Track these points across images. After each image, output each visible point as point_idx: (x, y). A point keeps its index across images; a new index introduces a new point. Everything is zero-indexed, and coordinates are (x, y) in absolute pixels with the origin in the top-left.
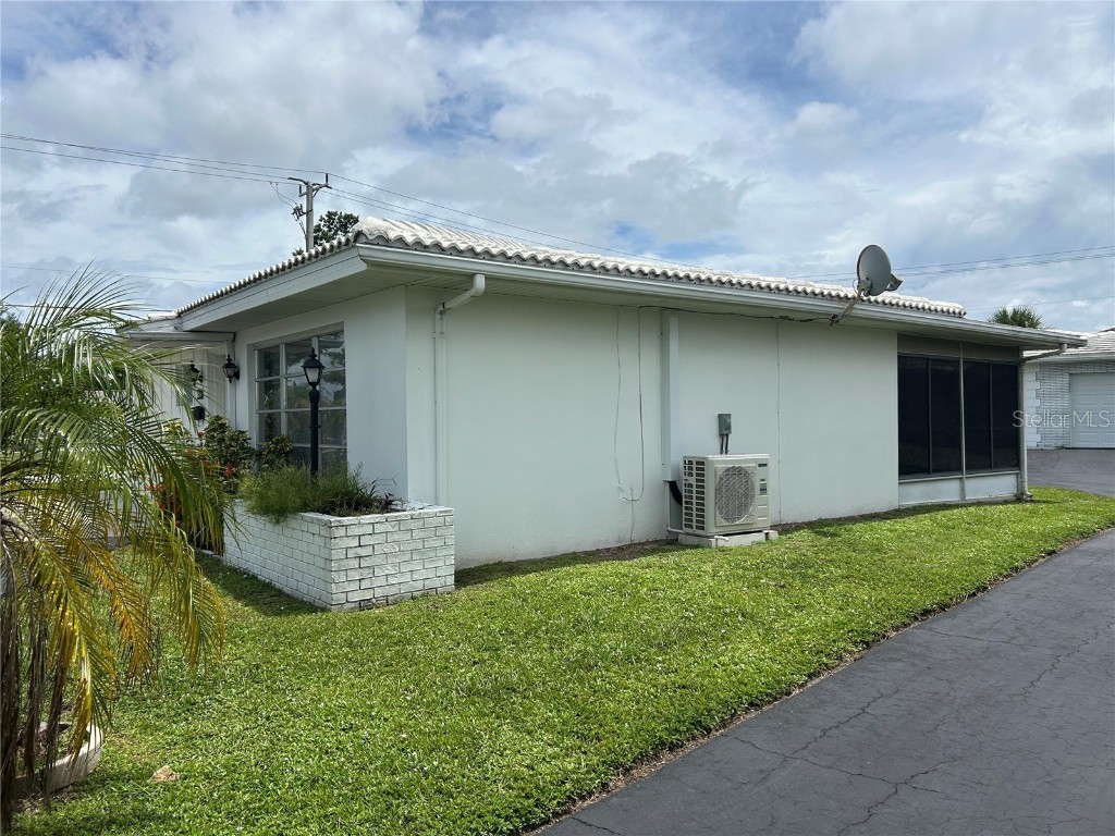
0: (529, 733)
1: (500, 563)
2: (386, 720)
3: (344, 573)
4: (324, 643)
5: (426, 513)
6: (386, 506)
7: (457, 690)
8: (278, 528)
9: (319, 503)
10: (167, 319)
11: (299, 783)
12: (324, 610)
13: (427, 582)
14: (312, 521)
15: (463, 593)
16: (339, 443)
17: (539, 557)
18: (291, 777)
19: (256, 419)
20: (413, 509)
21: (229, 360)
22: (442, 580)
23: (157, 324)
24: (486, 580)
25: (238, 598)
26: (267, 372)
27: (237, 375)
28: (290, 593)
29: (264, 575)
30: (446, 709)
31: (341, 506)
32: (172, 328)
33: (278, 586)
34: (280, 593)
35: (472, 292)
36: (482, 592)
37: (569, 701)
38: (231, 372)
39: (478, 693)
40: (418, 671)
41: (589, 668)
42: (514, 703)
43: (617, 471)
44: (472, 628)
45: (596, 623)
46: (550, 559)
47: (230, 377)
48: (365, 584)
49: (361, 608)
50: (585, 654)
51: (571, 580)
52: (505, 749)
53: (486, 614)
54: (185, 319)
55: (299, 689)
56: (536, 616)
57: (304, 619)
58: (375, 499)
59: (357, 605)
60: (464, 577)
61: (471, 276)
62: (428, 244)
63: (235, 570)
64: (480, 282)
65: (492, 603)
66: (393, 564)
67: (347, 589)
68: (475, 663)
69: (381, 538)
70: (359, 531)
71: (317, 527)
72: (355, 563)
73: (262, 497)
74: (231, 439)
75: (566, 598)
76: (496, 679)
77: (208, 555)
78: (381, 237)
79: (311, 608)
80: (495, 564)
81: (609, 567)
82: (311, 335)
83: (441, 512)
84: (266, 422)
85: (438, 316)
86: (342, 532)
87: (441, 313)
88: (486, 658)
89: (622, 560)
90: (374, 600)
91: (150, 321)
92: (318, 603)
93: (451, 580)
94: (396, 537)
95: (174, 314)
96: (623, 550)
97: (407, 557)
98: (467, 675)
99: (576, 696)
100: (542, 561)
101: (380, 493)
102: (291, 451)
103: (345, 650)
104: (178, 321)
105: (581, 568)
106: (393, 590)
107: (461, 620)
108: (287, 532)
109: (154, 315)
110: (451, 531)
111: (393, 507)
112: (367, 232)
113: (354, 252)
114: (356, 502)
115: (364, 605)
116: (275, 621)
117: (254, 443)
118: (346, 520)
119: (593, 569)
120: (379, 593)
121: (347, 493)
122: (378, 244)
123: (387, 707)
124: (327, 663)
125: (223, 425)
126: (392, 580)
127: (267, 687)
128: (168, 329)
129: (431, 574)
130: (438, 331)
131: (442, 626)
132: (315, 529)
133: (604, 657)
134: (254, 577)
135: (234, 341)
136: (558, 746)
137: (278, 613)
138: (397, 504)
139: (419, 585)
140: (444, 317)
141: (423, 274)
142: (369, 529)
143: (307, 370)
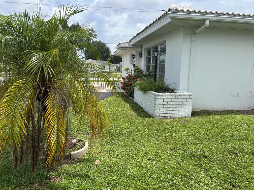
0: (211, 178)
1: (206, 111)
2: (162, 159)
3: (159, 109)
4: (150, 128)
5: (184, 94)
6: (172, 91)
7: (187, 153)
8: (144, 94)
9: (154, 89)
10: (127, 42)
11: (131, 176)
12: (153, 118)
13: (183, 114)
14: (152, 93)
15: (193, 119)
16: (163, 73)
17: (219, 110)
18: (129, 173)
19: (145, 67)
20: (180, 93)
21: (140, 52)
22: (188, 114)
23: (125, 44)
24: (202, 116)
25: (134, 111)
26: (149, 55)
27: (142, 56)
28: (146, 111)
29: (142, 105)
30: (182, 159)
31: (160, 90)
32: (128, 44)
33: (144, 109)
34: (144, 111)
35: (205, 26)
36: (200, 119)
37: (228, 167)
38: (140, 55)
39: (193, 156)
40: (175, 143)
41: (236, 154)
42: (206, 163)
43: (251, 86)
44: (194, 131)
45: (239, 137)
46: (223, 111)
47: (140, 56)
48: (165, 112)
49: (163, 119)
50: (235, 149)
51: (230, 120)
52: (201, 182)
53: (200, 127)
54: (131, 42)
55: (140, 141)
56: (217, 131)
57: (147, 119)
58: (170, 89)
59: (162, 117)
60: (195, 113)
61: (204, 21)
62: (191, 11)
63: (136, 104)
64: (208, 22)
65: (202, 124)
66: (173, 108)
67: (159, 113)
68: (194, 144)
69: (170, 100)
70: (164, 97)
71: (153, 95)
72: (162, 106)
73: (141, 86)
74: (139, 71)
75: (228, 126)
76: (201, 152)
77: (131, 99)
78: (176, 10)
79: (150, 116)
80: (205, 111)
81: (245, 117)
82: (158, 44)
83: (188, 94)
84: (148, 68)
85: (193, 35)
86: (159, 97)
87: (194, 34)
88: (198, 143)
89: (250, 115)
90: (167, 117)
91: (123, 43)
92: (152, 115)
93: (190, 114)
94: (174, 100)
95: (129, 41)
96: (250, 111)
97: (177, 106)
98: (191, 148)
99: (230, 166)
100: (220, 112)
101: (171, 87)
102: (152, 75)
103: (156, 131)
104: (129, 43)
105: (234, 116)
106: (173, 115)
107: (191, 128)
108: (146, 95)
109: (124, 42)
110: (192, 100)
111: (175, 92)
112: (172, 9)
113: (168, 16)
114: (165, 89)
115: (164, 118)
116: (140, 118)
117: (144, 72)
118: (160, 94)
119: (239, 117)
120: (168, 115)
121: (162, 87)
122: (175, 12)
123: (163, 154)
124: (150, 135)
125: (138, 68)
126: (172, 112)
127: (132, 139)
128: (127, 45)
129: (184, 112)
130: (192, 40)
131: (185, 129)
132: (152, 96)
133: (242, 151)
134: (139, 106)
135: (142, 47)
136: (222, 186)
137: (141, 117)
138: (175, 91)
139: (180, 114)
140: (195, 36)
141: (189, 21)
142: (167, 97)
143: (155, 53)
